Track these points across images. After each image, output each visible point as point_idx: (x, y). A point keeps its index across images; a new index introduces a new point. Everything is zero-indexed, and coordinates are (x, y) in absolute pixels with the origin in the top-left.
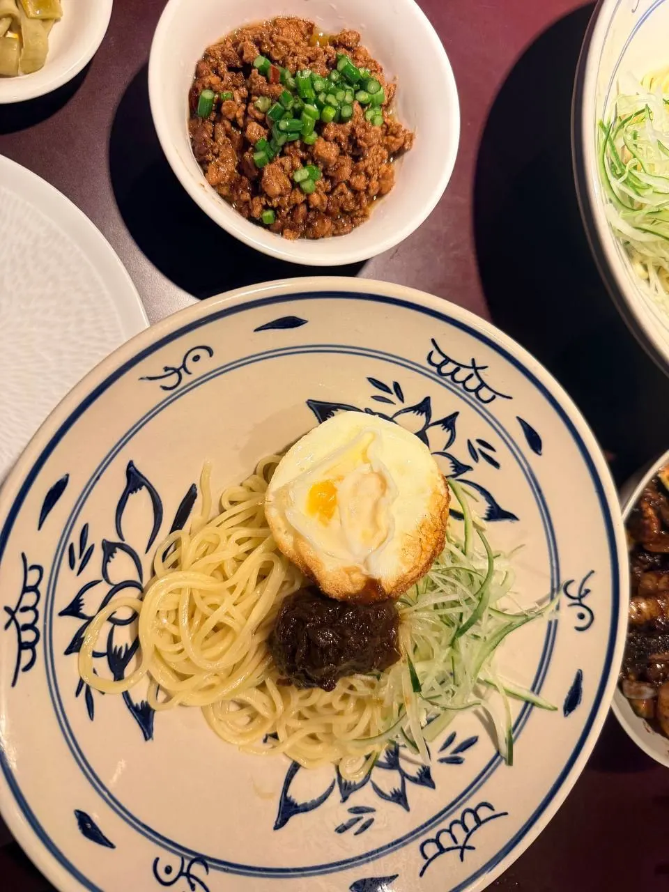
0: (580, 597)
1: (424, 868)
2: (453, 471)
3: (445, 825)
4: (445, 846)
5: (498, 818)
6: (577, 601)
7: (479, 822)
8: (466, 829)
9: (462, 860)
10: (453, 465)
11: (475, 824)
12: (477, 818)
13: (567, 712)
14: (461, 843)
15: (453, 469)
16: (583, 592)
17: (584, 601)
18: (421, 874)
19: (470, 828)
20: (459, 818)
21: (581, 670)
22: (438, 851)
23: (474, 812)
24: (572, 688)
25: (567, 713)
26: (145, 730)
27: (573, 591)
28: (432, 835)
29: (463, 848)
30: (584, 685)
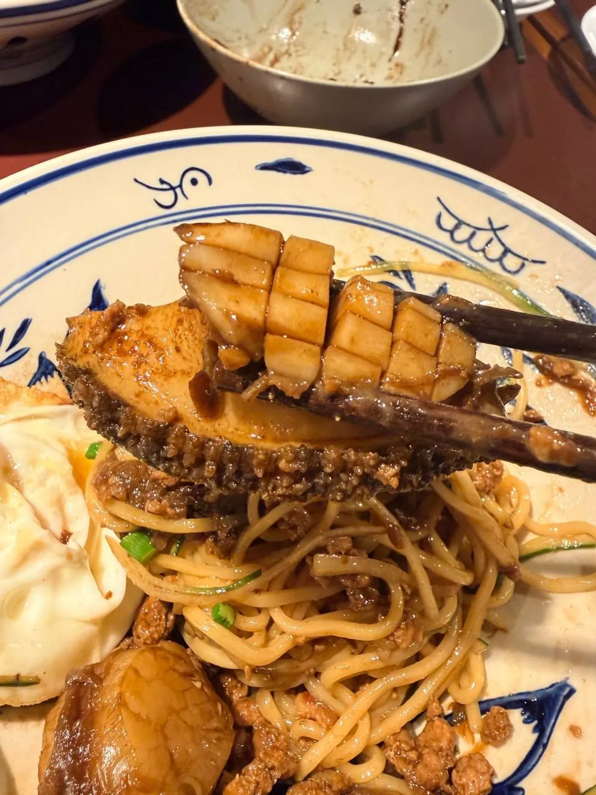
0: (173, 188)
1: (534, 262)
2: (52, 376)
3: (479, 257)
4: (502, 249)
5: (447, 206)
6: (178, 190)
7: (460, 223)
8: (473, 235)
9: (506, 226)
10: (43, 379)
11: (464, 227)
12: (457, 227)
13: (307, 169)
14: (491, 234)
15: (49, 377)
16: (165, 186)
17: (175, 183)
18: (543, 262)
19: (471, 230)
20: (465, 245)
21: (256, 167)
22: (509, 255)
23: (452, 233)
24: (279, 171)
25: (309, 169)
26: (561, 699)
27: (167, 198)
28: (495, 267)
29: (494, 230)
30: (271, 159)
